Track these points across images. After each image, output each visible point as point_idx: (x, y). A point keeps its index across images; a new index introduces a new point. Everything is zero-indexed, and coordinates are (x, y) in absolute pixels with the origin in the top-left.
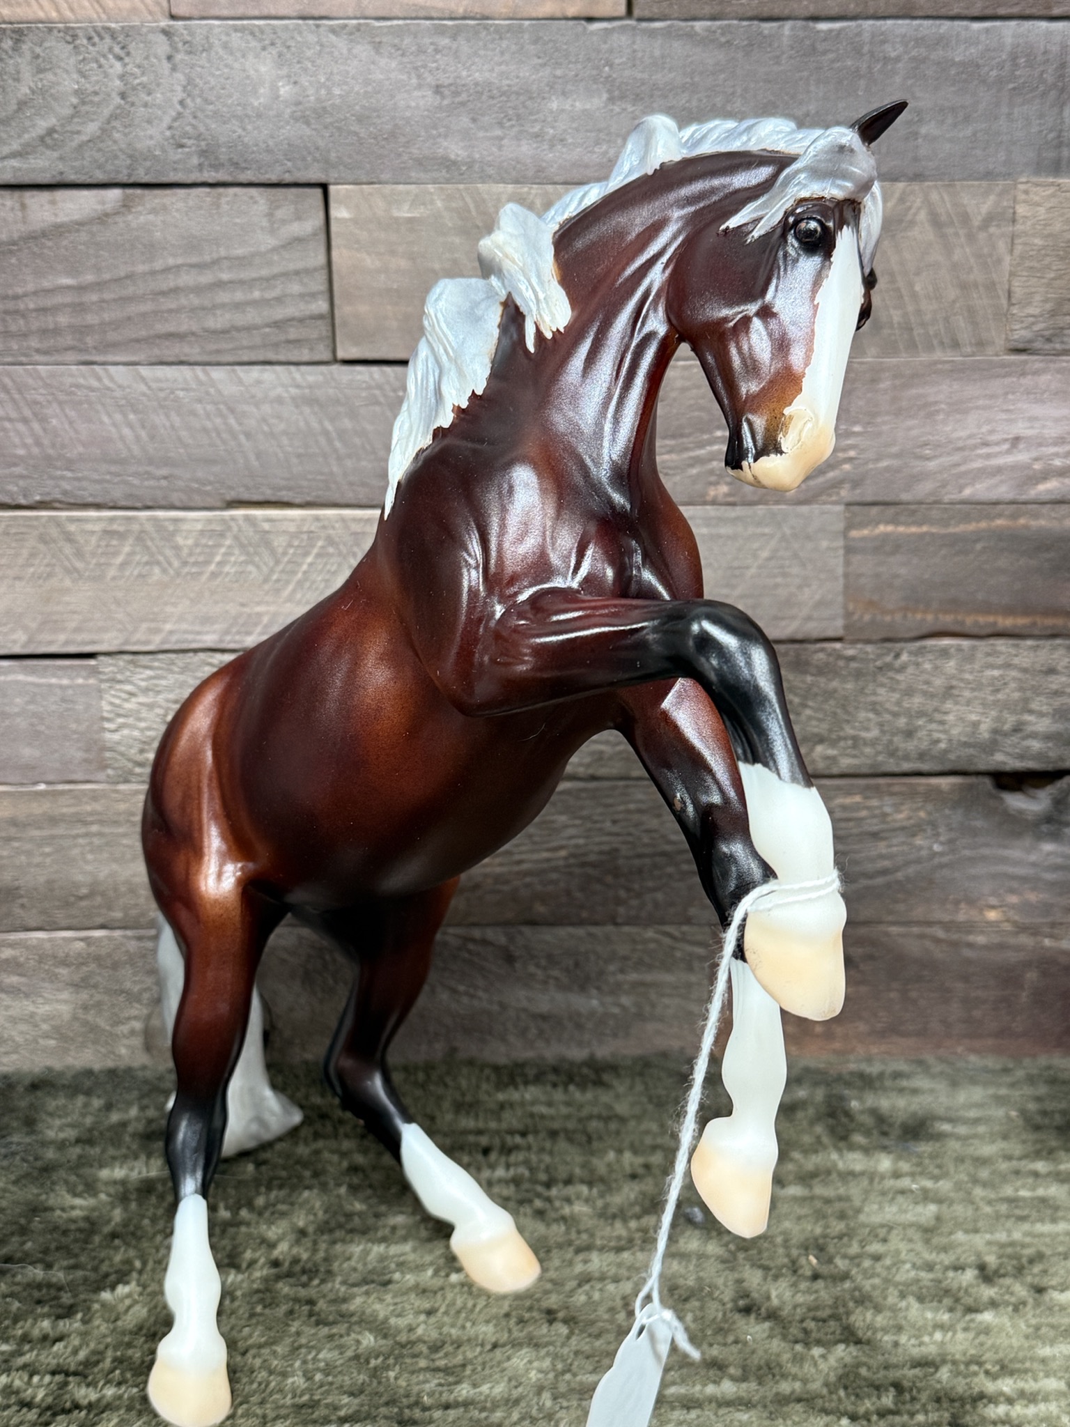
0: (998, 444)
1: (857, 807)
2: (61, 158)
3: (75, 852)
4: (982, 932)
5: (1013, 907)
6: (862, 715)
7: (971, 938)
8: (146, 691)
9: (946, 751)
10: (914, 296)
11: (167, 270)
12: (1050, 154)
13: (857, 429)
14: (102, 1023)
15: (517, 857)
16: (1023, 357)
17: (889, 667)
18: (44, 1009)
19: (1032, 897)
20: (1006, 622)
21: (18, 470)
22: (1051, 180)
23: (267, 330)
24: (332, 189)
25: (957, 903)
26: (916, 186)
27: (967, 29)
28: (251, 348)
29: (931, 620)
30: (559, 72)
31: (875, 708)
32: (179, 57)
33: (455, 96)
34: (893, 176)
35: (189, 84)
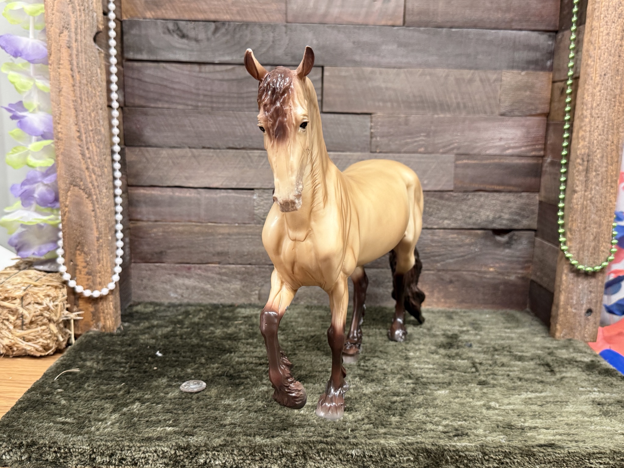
0: (496, 139)
1: (455, 238)
3: (244, 243)
4: (488, 274)
5: (497, 267)
6: (458, 212)
7: (485, 276)
8: (266, 199)
9: (480, 223)
10: (475, 100)
12: (511, 64)
13: (459, 134)
14: (248, 291)
16: (503, 117)
17: (465, 199)
18: (233, 286)
20: (497, 188)
21: (238, 139)
22: (511, 71)
24: (325, 68)
25: (482, 265)
26: (476, 72)
27: (490, 32)
29: (477, 186)
30: (385, 39)
32: (288, 32)
33: (358, 45)
34: (470, 68)
35: (290, 40)
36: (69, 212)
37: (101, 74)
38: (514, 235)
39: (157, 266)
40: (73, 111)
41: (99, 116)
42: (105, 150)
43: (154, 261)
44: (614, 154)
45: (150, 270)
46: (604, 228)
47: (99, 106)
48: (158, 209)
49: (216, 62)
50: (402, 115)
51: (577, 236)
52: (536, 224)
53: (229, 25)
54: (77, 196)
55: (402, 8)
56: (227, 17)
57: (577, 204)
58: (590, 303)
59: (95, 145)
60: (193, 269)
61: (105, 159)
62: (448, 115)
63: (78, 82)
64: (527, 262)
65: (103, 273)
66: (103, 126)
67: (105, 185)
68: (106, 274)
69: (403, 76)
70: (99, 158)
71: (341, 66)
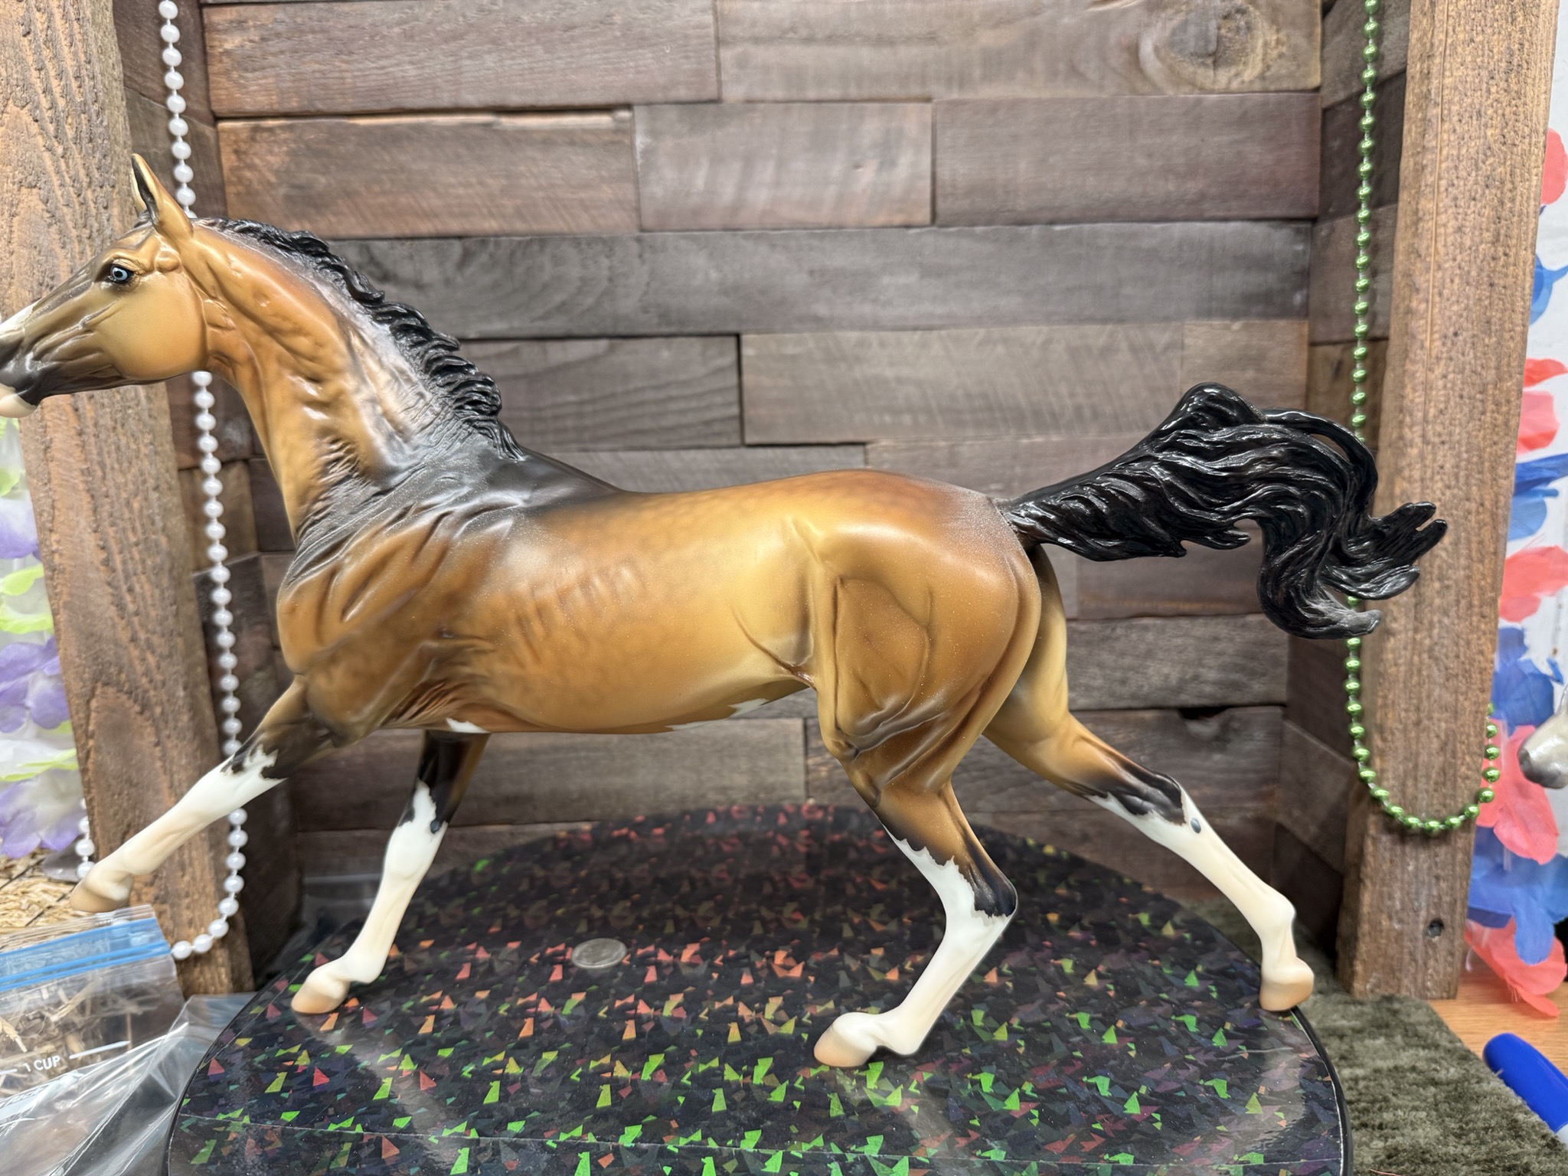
2: (571, 320)
9: (1148, 694)
10: (1120, 397)
11: (637, 390)
12: (1206, 306)
17: (1108, 638)
20: (1186, 607)
22: (1206, 322)
23: (700, 427)
24: (744, 338)
26: (1119, 327)
27: (1150, 228)
28: (690, 438)
29: (1135, 606)
30: (888, 261)
31: (1101, 665)
32: (647, 255)
33: (822, 277)
34: (1105, 321)
35: (652, 273)
36: (98, 749)
37: (148, 398)
38: (1232, 718)
40: (86, 498)
41: (149, 507)
43: (349, 825)
44: (1486, 533)
45: (343, 847)
46: (1466, 718)
47: (151, 483)
49: (472, 335)
50: (942, 444)
51: (1400, 743)
52: (1285, 689)
53: (497, 244)
54: (113, 711)
55: (927, 182)
56: (491, 225)
57: (1396, 665)
58: (1438, 905)
59: (149, 580)
62: (1055, 438)
63: (90, 423)
64: (1266, 781)
65: (196, 897)
66: (164, 529)
67: (181, 681)
68: (203, 900)
69: (937, 349)
70: (160, 612)
71: (784, 331)
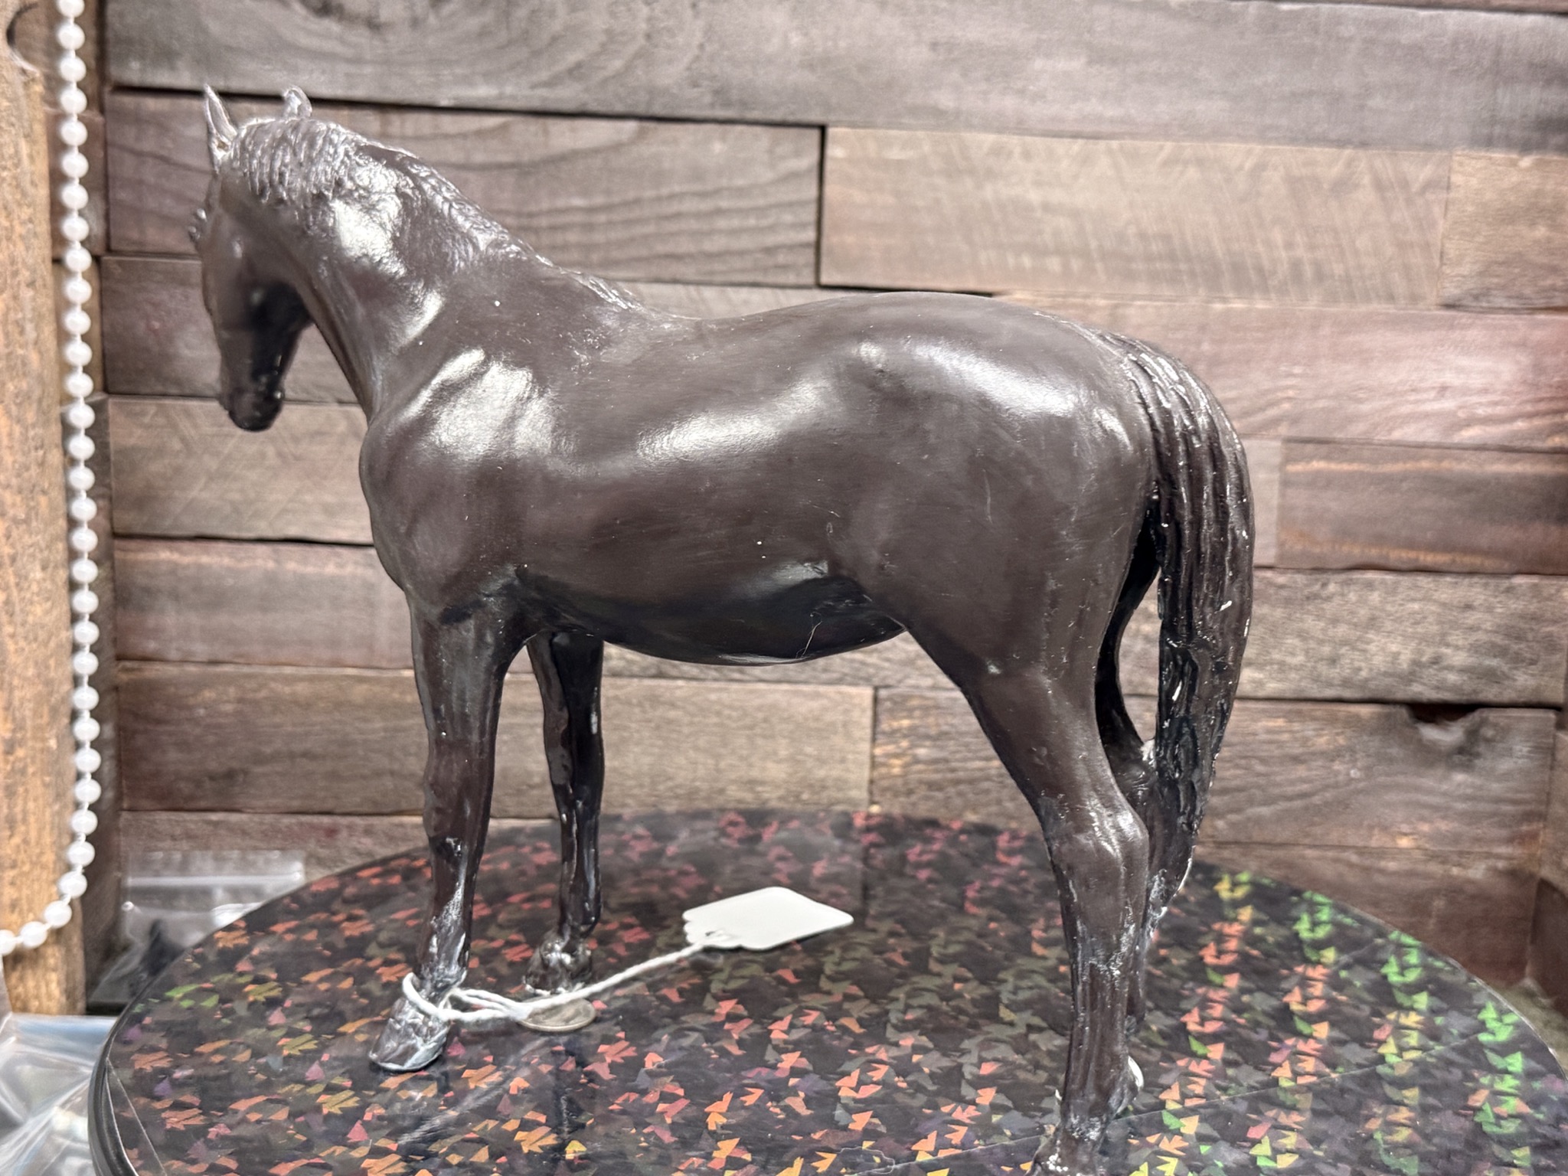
0: (1426, 390)
1: (1279, 731)
2: (587, 90)
4: (1393, 859)
5: (1424, 835)
6: (1291, 641)
7: (1383, 864)
9: (1367, 680)
10: (1356, 253)
11: (672, 197)
12: (1485, 131)
13: (1297, 370)
15: (954, 764)
16: (1452, 314)
17: (1315, 596)
19: (1444, 826)
20: (1428, 559)
22: (1483, 154)
23: (759, 255)
24: (831, 132)
25: (1371, 828)
26: (1361, 153)
27: (1413, 15)
28: (743, 271)
29: (1356, 552)
30: (1044, 37)
31: (1303, 635)
33: (948, 53)
34: (1341, 143)
35: (709, 31)
37: (31, 157)
38: (1484, 722)
39: (216, 824)
41: (22, 310)
42: (39, 431)
43: (203, 804)
45: (189, 836)
47: (25, 275)
48: (222, 619)
49: (444, 103)
50: (1102, 302)
52: (1561, 686)
60: (344, 834)
61: (42, 464)
62: (1261, 305)
64: (1529, 817)
65: (26, 868)
66: (36, 343)
67: (39, 556)
68: (37, 872)
69: (1103, 165)
70: (20, 458)
71: (889, 126)
